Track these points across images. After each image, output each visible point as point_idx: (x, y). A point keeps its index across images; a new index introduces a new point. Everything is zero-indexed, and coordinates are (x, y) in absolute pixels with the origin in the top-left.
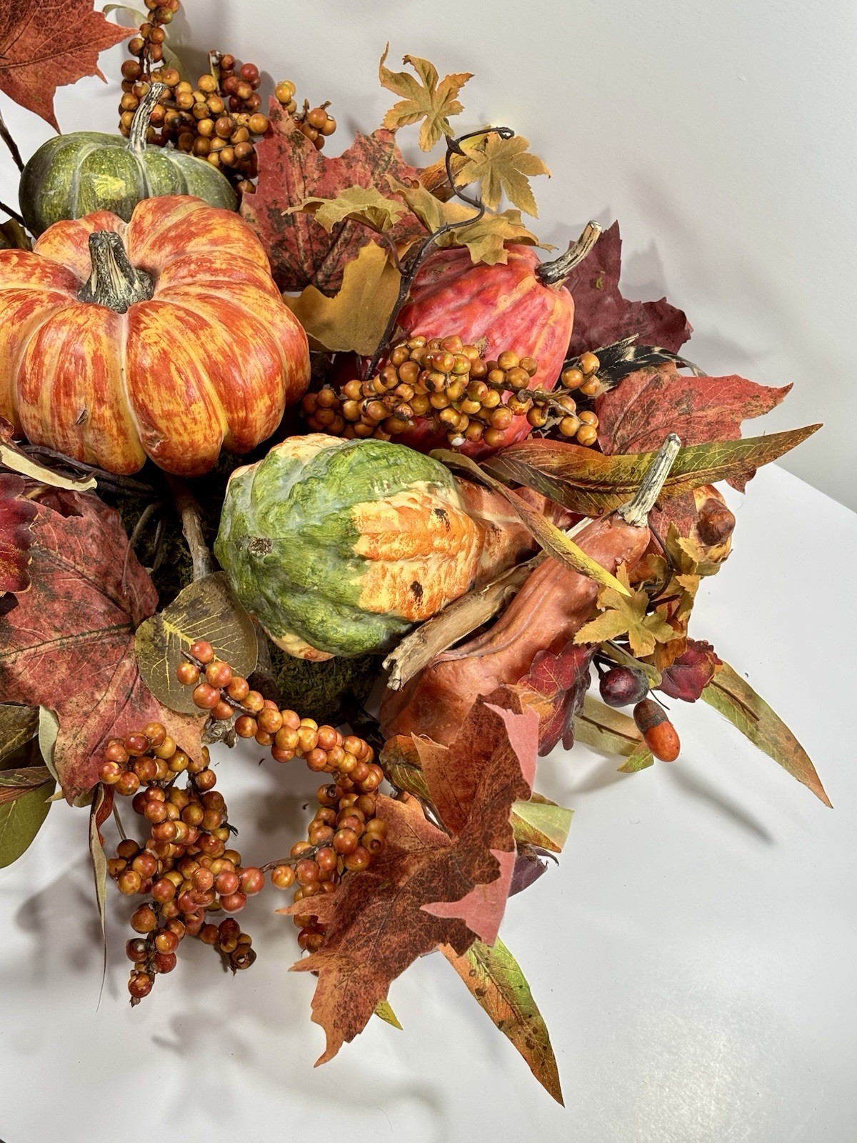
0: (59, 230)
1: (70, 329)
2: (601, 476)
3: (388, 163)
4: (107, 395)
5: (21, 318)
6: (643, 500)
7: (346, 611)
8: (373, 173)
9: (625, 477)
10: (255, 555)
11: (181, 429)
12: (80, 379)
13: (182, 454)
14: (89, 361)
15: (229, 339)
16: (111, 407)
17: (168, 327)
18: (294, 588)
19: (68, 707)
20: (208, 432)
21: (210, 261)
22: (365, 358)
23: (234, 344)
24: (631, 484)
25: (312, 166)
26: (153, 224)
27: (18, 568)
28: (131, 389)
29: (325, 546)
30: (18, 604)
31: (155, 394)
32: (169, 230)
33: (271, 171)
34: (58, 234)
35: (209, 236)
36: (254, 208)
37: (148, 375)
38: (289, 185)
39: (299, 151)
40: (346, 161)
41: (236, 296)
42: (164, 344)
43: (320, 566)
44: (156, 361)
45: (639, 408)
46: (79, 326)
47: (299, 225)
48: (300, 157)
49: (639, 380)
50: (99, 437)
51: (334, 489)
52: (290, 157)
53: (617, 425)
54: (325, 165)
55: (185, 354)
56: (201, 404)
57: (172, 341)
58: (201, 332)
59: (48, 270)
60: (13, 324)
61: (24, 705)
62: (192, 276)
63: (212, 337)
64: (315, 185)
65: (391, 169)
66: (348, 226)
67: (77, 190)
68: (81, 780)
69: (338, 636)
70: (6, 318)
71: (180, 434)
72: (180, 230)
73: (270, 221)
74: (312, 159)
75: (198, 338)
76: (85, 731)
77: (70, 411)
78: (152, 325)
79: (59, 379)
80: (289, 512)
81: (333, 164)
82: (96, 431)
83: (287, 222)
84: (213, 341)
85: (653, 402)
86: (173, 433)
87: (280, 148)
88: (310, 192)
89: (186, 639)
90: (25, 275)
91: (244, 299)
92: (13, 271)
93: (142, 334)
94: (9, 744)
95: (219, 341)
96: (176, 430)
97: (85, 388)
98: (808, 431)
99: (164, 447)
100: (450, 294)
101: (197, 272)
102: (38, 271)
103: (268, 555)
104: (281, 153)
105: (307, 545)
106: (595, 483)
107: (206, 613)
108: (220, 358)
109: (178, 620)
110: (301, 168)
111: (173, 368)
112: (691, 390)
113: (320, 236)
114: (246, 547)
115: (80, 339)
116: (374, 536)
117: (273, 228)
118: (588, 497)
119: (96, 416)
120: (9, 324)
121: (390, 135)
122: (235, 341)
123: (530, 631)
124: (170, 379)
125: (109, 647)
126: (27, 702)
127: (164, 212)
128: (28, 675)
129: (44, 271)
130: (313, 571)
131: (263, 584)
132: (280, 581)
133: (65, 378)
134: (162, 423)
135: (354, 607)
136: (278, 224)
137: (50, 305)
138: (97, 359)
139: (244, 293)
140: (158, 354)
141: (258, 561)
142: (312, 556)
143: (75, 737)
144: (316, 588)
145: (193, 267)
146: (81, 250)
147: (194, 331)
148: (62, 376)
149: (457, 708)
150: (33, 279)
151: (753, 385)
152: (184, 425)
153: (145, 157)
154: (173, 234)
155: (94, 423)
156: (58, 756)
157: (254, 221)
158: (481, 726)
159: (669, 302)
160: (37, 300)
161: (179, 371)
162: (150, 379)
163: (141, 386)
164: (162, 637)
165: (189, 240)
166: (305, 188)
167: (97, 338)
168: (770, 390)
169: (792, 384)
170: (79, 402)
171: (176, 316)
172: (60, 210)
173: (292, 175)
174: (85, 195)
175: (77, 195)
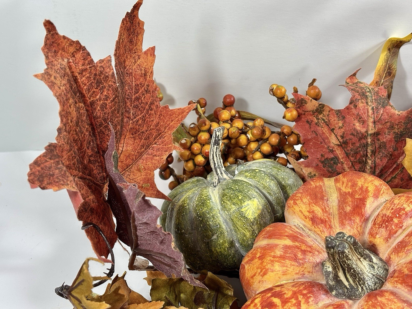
0: (269, 258)
3: (370, 92)
8: (367, 103)
21: (400, 209)
25: (334, 120)
26: (324, 211)
32: (341, 208)
33: (311, 139)
34: (272, 261)
35: (370, 194)
36: (312, 167)
38: (325, 140)
39: (321, 116)
40: (353, 104)
47: (342, 160)
48: (323, 120)
52: (316, 124)
54: (343, 114)
59: (305, 292)
64: (343, 130)
65: (374, 94)
66: (369, 143)
67: (230, 224)
72: (350, 203)
73: (325, 169)
74: (332, 116)
81: (347, 111)
83: (334, 163)
87: (308, 122)
88: (341, 136)
102: (300, 298)
104: (310, 125)
110: (328, 125)
113: (358, 158)
117: (329, 171)
121: (354, 77)
127: (322, 198)
129: (304, 295)
136: (331, 167)
145: (396, 220)
146: (301, 261)
153: (246, 177)
154: (348, 209)
157: (315, 175)
165: (364, 205)
166: (336, 136)
173: (323, 133)
174: (239, 223)
175: (232, 228)
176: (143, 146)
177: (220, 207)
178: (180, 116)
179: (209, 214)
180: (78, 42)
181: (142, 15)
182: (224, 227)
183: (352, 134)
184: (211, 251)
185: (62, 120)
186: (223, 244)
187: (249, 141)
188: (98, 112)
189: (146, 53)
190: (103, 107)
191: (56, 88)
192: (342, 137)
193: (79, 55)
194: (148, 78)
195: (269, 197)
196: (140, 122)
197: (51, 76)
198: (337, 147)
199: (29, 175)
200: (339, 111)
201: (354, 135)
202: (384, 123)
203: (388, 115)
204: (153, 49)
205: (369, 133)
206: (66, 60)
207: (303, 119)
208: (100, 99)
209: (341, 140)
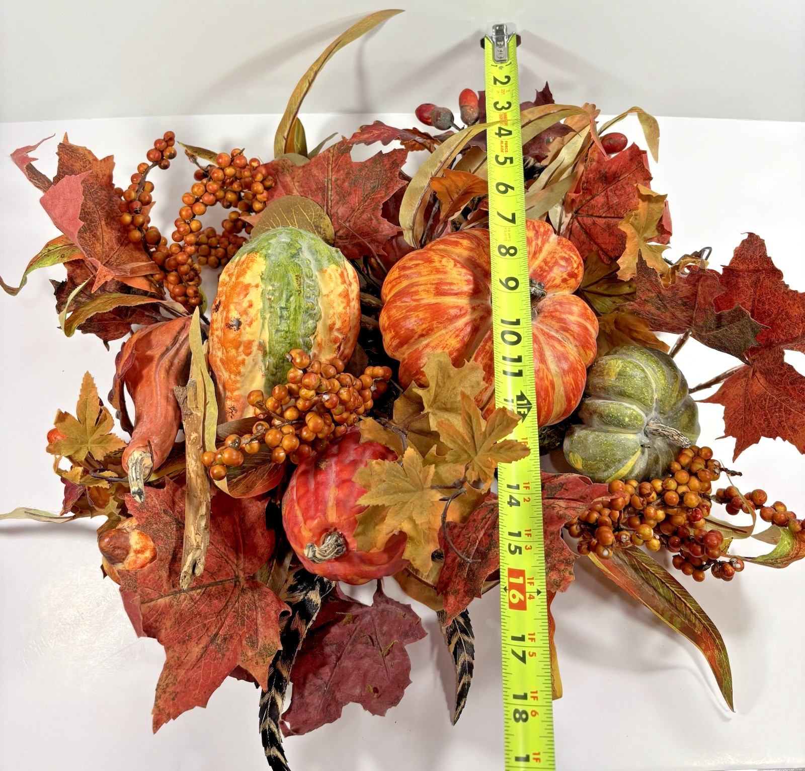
41: (454, 330)
45: (249, 614)
49: (266, 634)
55: (426, 273)
58: (434, 286)
63: (428, 291)
85: (243, 625)
91: (450, 334)
95: (423, 295)
139: (454, 335)
147: (437, 284)
169: (155, 732)
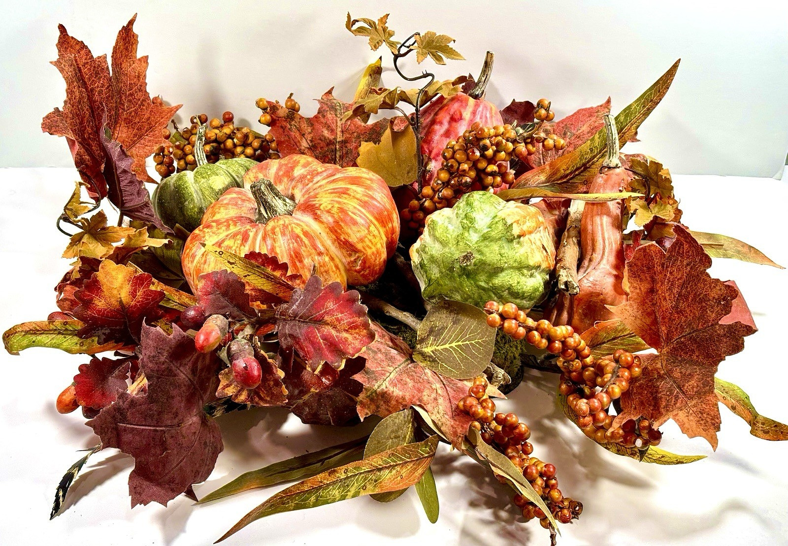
1: (280, 229)
2: (573, 167)
3: (340, 106)
4: (322, 249)
5: (246, 241)
6: (614, 151)
7: (525, 271)
8: (336, 115)
9: (589, 156)
10: (467, 265)
11: (370, 244)
12: (303, 248)
13: (375, 261)
14: (302, 236)
15: (363, 190)
16: (327, 255)
17: (331, 199)
18: (497, 270)
19: (425, 398)
20: (381, 241)
22: (412, 185)
23: (367, 191)
24: (594, 157)
25: (305, 127)
27: (365, 329)
28: (334, 237)
29: (500, 239)
30: (365, 359)
31: (349, 231)
32: (277, 173)
33: (284, 142)
35: (300, 165)
37: (341, 223)
38: (297, 143)
39: (293, 123)
40: (321, 114)
41: (346, 174)
42: (337, 205)
43: (503, 251)
44: (340, 214)
46: (284, 225)
48: (295, 126)
50: (327, 277)
51: (481, 212)
52: (289, 129)
53: (542, 161)
54: (312, 122)
55: (349, 205)
56: (373, 226)
57: (339, 203)
58: (349, 192)
60: (244, 246)
61: (404, 409)
62: (312, 182)
63: (355, 192)
65: (344, 108)
66: (338, 149)
67: (200, 193)
68: (461, 429)
69: (528, 288)
70: (239, 245)
71: (370, 248)
72: (283, 169)
74: (302, 123)
75: (348, 194)
76: (440, 407)
77: (306, 270)
78: (322, 203)
79: (291, 256)
80: (469, 234)
81: (315, 119)
82: (324, 274)
84: (358, 193)
86: (367, 249)
87: (282, 127)
89: (443, 347)
90: (226, 227)
91: (350, 173)
92: (218, 229)
93: (321, 207)
94: (407, 437)
95: (360, 192)
96: (368, 246)
97: (309, 251)
98: (675, 66)
99: (364, 262)
100: (437, 127)
101: (312, 178)
102: (230, 222)
103: (474, 260)
104: (283, 129)
105: (491, 243)
106: (571, 173)
107: (444, 328)
108: (366, 199)
109: (430, 343)
110: (299, 131)
111: (350, 213)
112: (566, 125)
114: (458, 267)
115: (290, 229)
116: (517, 222)
118: (572, 183)
119: (322, 264)
120: (242, 247)
121: (329, 94)
122: (366, 189)
123: (607, 244)
124: (352, 219)
125: (413, 368)
126: (405, 407)
127: (266, 170)
128: (398, 391)
129: (233, 221)
130: (500, 254)
131: (478, 281)
132: (486, 273)
133: (294, 253)
134: (359, 246)
135: (529, 268)
137: (254, 230)
138: (306, 234)
139: (347, 171)
140: (338, 211)
141: (469, 268)
142: (495, 247)
143: (438, 413)
144: (506, 265)
145: (309, 177)
147: (345, 194)
148: (292, 253)
149: (602, 300)
150: (231, 227)
151: (592, 108)
152: (370, 241)
154: (281, 173)
155: (322, 268)
156: (440, 424)
158: (639, 276)
159: (517, 101)
160: (247, 230)
161: (352, 213)
162: (342, 224)
163: (339, 231)
164: (429, 356)
165: (293, 170)
166: (306, 140)
167: (298, 225)
168: (601, 106)
169: (610, 100)
170: (307, 261)
171: (329, 193)
172: (196, 209)
173: (296, 138)
174: (207, 193)
175: (201, 197)
176: (135, 135)
177: (193, 181)
178: (169, 114)
179: (183, 185)
180: (82, 42)
181: (136, 29)
182: (194, 195)
183: (320, 139)
184: (184, 214)
185: (68, 96)
186: (193, 208)
187: (235, 146)
188: (96, 97)
189: (139, 59)
190: (100, 93)
191: (65, 72)
192: (311, 141)
193: (83, 52)
194: (141, 80)
195: (237, 179)
196: (133, 114)
197: (61, 64)
198: (307, 150)
199: (43, 124)
200: (308, 119)
201: (322, 140)
202: (351, 132)
203: (355, 126)
204: (147, 57)
205: (338, 140)
206: (73, 55)
207: (277, 125)
208: (98, 87)
209: (311, 144)
